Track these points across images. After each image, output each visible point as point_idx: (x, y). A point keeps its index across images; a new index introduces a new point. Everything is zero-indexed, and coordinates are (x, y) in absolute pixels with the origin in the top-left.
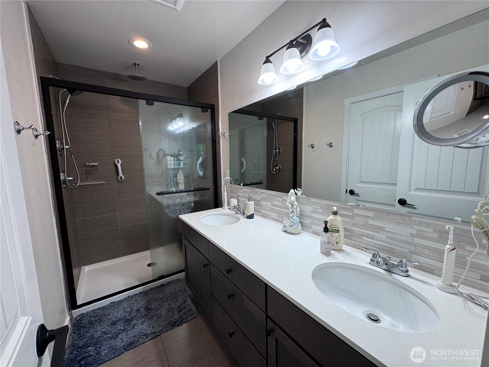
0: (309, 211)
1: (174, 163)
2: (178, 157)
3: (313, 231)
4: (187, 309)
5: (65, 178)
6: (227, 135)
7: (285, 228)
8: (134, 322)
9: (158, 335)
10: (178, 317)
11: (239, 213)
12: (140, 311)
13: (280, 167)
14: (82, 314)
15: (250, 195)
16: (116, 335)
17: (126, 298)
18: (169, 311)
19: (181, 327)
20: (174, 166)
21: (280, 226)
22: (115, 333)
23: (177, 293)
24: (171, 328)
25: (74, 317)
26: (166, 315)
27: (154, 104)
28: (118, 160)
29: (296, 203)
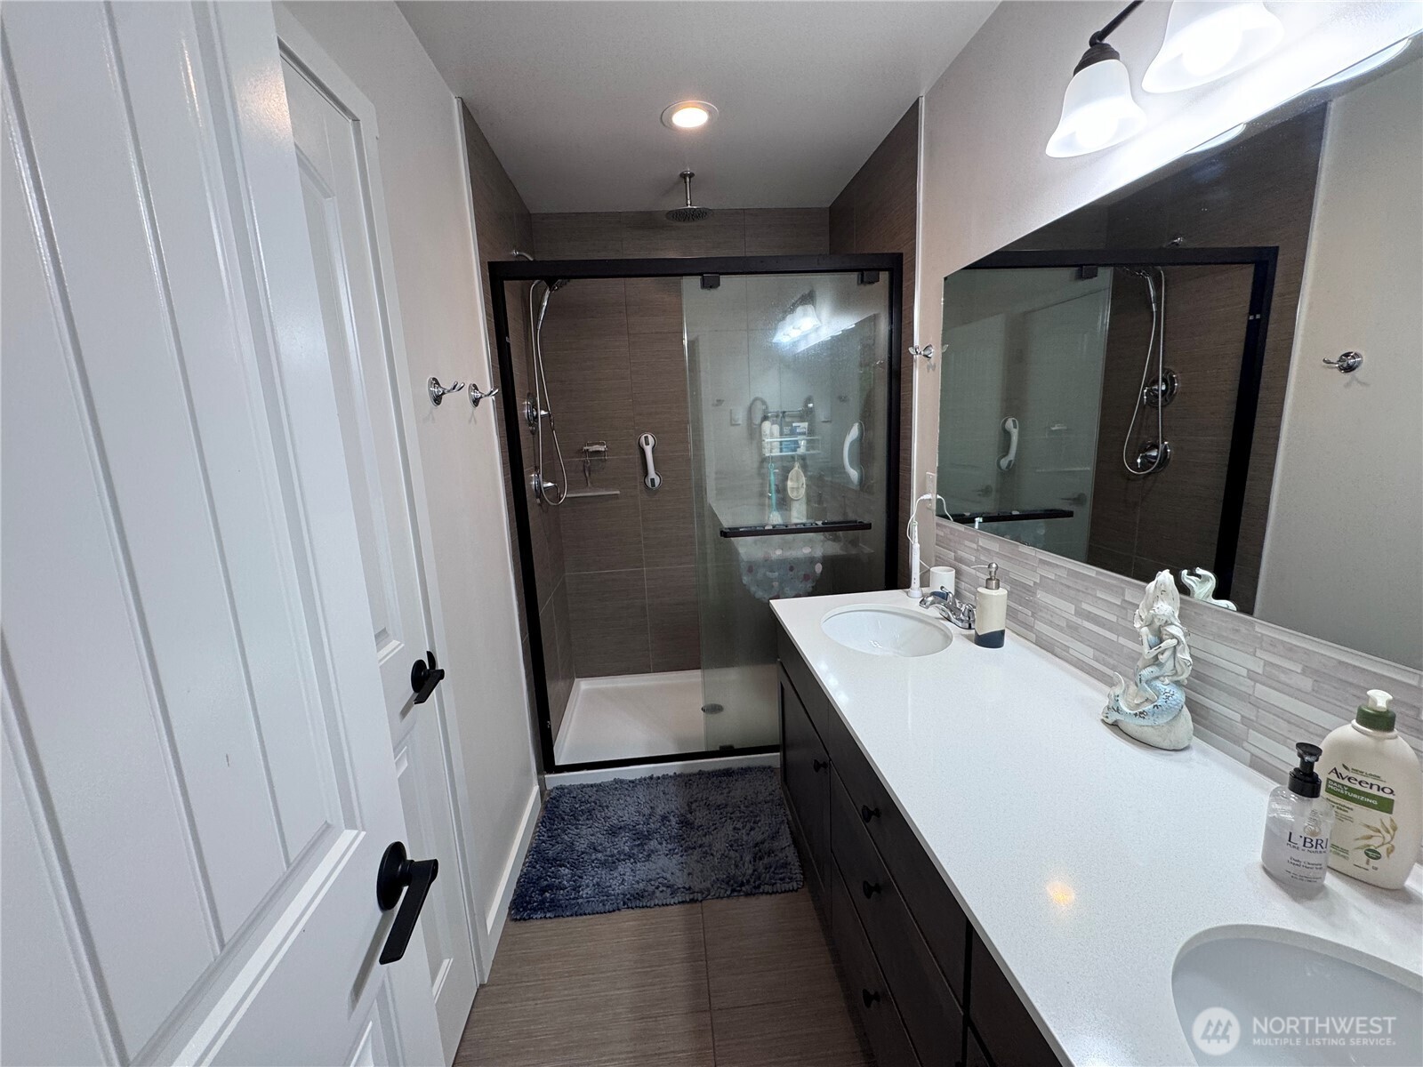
0: (1244, 672)
1: (781, 442)
2: (794, 425)
3: (1252, 755)
4: (777, 858)
5: (539, 483)
6: (936, 353)
7: (1114, 717)
8: (653, 844)
9: (697, 900)
10: (750, 872)
11: (953, 618)
12: (669, 821)
13: (1166, 449)
14: (561, 788)
15: (994, 565)
16: (614, 863)
17: (645, 779)
18: (731, 846)
19: (753, 901)
20: (781, 452)
21: (1099, 697)
22: (612, 856)
23: (760, 805)
24: (728, 893)
25: (549, 787)
26: (723, 854)
27: (719, 285)
28: (646, 438)
29: (1176, 630)
